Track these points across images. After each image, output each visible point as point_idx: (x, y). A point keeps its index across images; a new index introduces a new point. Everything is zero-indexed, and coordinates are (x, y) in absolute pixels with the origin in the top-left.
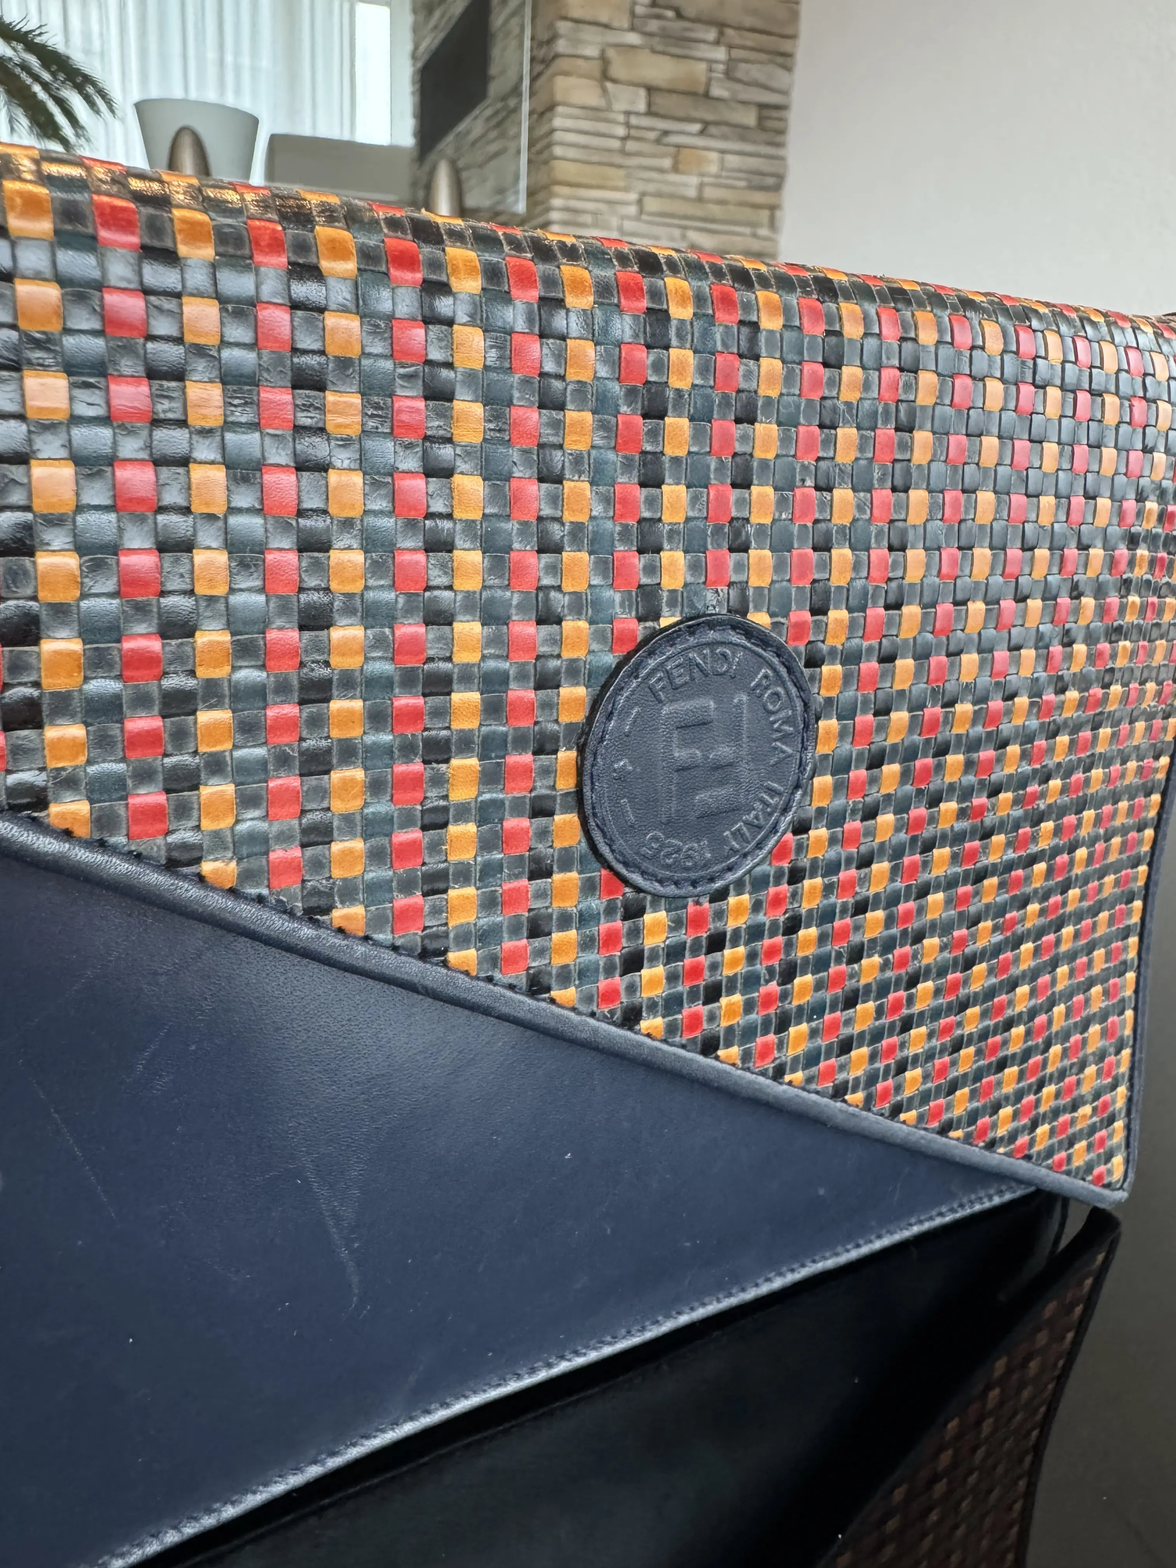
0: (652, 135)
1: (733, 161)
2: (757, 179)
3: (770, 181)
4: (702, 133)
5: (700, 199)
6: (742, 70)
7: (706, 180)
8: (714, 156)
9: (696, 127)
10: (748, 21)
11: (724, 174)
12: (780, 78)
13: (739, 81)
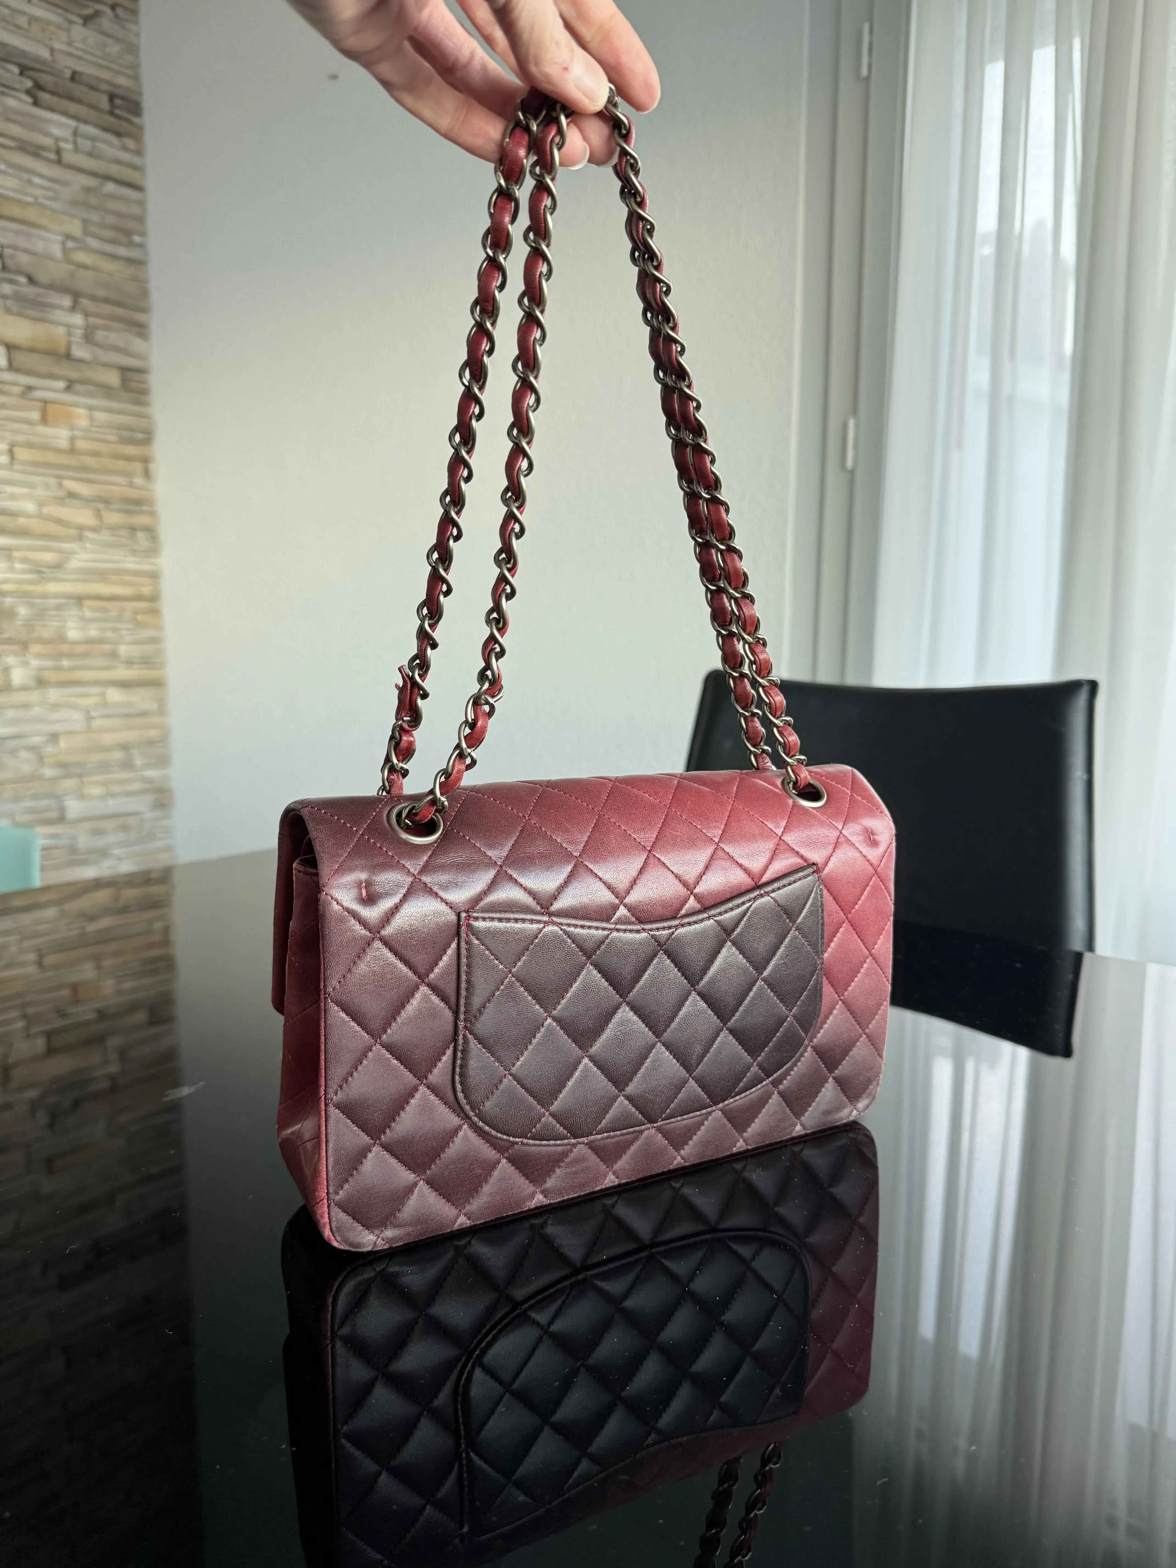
0: (17, 390)
1: (100, 416)
2: (125, 433)
3: (140, 436)
4: (68, 389)
5: (72, 451)
6: (100, 335)
7: (76, 433)
8: (82, 411)
9: (61, 385)
10: (102, 293)
11: (94, 429)
12: (138, 345)
13: (97, 345)
